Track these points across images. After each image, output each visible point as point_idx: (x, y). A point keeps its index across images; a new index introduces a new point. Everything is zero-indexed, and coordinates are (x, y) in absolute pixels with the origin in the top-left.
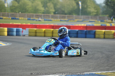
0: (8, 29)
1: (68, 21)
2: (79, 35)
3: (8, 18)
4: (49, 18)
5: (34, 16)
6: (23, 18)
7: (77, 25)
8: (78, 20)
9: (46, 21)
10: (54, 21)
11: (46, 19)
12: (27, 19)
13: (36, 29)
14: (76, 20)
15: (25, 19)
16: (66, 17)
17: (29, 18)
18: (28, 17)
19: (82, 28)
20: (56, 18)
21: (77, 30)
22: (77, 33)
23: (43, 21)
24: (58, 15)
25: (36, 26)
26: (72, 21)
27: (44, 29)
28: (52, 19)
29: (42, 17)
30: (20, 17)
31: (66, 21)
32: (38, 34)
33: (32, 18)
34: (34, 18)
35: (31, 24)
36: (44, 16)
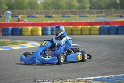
0: (42, 28)
1: (105, 16)
2: (119, 31)
3: (41, 16)
4: (85, 14)
5: (69, 12)
6: (56, 15)
7: (116, 20)
8: (117, 15)
9: (82, 18)
10: (91, 17)
11: (81, 15)
12: (61, 16)
13: (71, 27)
14: (115, 15)
15: (59, 16)
16: (104, 12)
17: (63, 15)
18: (62, 13)
19: (122, 23)
20: (93, 13)
21: (117, 26)
22: (117, 29)
23: (79, 18)
24: (95, 10)
25: (71, 24)
26: (110, 16)
27: (80, 27)
28: (88, 15)
29: (78, 13)
30: (53, 14)
31: (103, 16)
32: (74, 32)
33: (66, 15)
34: (68, 15)
35: (66, 22)
36: (79, 12)
